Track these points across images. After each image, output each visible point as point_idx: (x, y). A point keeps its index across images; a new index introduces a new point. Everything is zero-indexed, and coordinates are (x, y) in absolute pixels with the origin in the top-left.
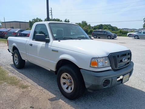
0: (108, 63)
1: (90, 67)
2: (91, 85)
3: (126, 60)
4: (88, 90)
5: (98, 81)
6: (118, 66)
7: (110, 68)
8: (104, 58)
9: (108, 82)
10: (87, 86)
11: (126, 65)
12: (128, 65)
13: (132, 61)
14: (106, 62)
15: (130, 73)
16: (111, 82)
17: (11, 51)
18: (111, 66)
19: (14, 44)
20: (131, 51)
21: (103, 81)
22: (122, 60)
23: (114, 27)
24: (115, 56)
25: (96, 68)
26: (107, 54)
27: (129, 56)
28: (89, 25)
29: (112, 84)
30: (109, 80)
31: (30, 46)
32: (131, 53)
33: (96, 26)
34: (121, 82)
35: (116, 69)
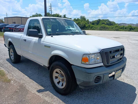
0: (100, 59)
1: (82, 63)
2: (82, 81)
3: (119, 56)
4: (80, 87)
5: (89, 77)
6: (110, 62)
7: (102, 64)
8: (95, 54)
9: (99, 78)
10: (78, 83)
11: (118, 60)
12: (120, 61)
13: (125, 57)
14: (98, 58)
15: (123, 69)
16: (102, 79)
17: (7, 45)
18: (103, 62)
19: (10, 39)
20: (124, 47)
21: (95, 78)
22: (114, 56)
23: (112, 22)
24: (107, 52)
25: (87, 64)
26: (99, 50)
27: (122, 52)
28: (88, 20)
29: (104, 81)
30: (101, 77)
31: (24, 42)
32: (124, 49)
33: (95, 21)
34: (113, 78)
35: (108, 65)
